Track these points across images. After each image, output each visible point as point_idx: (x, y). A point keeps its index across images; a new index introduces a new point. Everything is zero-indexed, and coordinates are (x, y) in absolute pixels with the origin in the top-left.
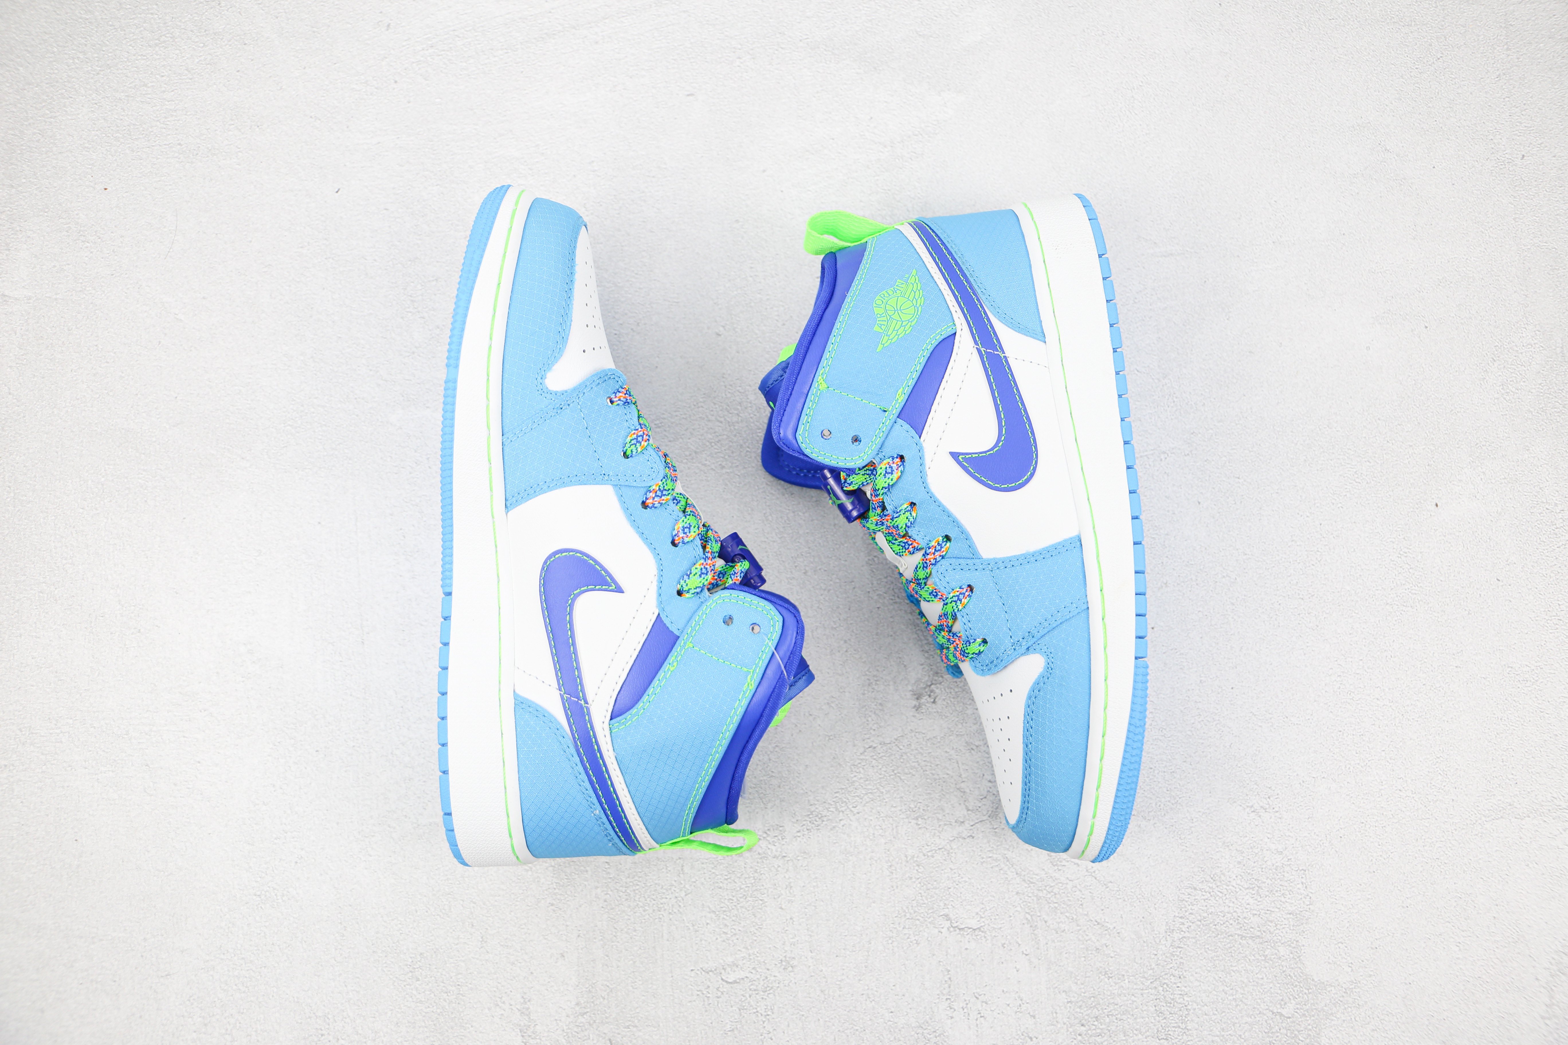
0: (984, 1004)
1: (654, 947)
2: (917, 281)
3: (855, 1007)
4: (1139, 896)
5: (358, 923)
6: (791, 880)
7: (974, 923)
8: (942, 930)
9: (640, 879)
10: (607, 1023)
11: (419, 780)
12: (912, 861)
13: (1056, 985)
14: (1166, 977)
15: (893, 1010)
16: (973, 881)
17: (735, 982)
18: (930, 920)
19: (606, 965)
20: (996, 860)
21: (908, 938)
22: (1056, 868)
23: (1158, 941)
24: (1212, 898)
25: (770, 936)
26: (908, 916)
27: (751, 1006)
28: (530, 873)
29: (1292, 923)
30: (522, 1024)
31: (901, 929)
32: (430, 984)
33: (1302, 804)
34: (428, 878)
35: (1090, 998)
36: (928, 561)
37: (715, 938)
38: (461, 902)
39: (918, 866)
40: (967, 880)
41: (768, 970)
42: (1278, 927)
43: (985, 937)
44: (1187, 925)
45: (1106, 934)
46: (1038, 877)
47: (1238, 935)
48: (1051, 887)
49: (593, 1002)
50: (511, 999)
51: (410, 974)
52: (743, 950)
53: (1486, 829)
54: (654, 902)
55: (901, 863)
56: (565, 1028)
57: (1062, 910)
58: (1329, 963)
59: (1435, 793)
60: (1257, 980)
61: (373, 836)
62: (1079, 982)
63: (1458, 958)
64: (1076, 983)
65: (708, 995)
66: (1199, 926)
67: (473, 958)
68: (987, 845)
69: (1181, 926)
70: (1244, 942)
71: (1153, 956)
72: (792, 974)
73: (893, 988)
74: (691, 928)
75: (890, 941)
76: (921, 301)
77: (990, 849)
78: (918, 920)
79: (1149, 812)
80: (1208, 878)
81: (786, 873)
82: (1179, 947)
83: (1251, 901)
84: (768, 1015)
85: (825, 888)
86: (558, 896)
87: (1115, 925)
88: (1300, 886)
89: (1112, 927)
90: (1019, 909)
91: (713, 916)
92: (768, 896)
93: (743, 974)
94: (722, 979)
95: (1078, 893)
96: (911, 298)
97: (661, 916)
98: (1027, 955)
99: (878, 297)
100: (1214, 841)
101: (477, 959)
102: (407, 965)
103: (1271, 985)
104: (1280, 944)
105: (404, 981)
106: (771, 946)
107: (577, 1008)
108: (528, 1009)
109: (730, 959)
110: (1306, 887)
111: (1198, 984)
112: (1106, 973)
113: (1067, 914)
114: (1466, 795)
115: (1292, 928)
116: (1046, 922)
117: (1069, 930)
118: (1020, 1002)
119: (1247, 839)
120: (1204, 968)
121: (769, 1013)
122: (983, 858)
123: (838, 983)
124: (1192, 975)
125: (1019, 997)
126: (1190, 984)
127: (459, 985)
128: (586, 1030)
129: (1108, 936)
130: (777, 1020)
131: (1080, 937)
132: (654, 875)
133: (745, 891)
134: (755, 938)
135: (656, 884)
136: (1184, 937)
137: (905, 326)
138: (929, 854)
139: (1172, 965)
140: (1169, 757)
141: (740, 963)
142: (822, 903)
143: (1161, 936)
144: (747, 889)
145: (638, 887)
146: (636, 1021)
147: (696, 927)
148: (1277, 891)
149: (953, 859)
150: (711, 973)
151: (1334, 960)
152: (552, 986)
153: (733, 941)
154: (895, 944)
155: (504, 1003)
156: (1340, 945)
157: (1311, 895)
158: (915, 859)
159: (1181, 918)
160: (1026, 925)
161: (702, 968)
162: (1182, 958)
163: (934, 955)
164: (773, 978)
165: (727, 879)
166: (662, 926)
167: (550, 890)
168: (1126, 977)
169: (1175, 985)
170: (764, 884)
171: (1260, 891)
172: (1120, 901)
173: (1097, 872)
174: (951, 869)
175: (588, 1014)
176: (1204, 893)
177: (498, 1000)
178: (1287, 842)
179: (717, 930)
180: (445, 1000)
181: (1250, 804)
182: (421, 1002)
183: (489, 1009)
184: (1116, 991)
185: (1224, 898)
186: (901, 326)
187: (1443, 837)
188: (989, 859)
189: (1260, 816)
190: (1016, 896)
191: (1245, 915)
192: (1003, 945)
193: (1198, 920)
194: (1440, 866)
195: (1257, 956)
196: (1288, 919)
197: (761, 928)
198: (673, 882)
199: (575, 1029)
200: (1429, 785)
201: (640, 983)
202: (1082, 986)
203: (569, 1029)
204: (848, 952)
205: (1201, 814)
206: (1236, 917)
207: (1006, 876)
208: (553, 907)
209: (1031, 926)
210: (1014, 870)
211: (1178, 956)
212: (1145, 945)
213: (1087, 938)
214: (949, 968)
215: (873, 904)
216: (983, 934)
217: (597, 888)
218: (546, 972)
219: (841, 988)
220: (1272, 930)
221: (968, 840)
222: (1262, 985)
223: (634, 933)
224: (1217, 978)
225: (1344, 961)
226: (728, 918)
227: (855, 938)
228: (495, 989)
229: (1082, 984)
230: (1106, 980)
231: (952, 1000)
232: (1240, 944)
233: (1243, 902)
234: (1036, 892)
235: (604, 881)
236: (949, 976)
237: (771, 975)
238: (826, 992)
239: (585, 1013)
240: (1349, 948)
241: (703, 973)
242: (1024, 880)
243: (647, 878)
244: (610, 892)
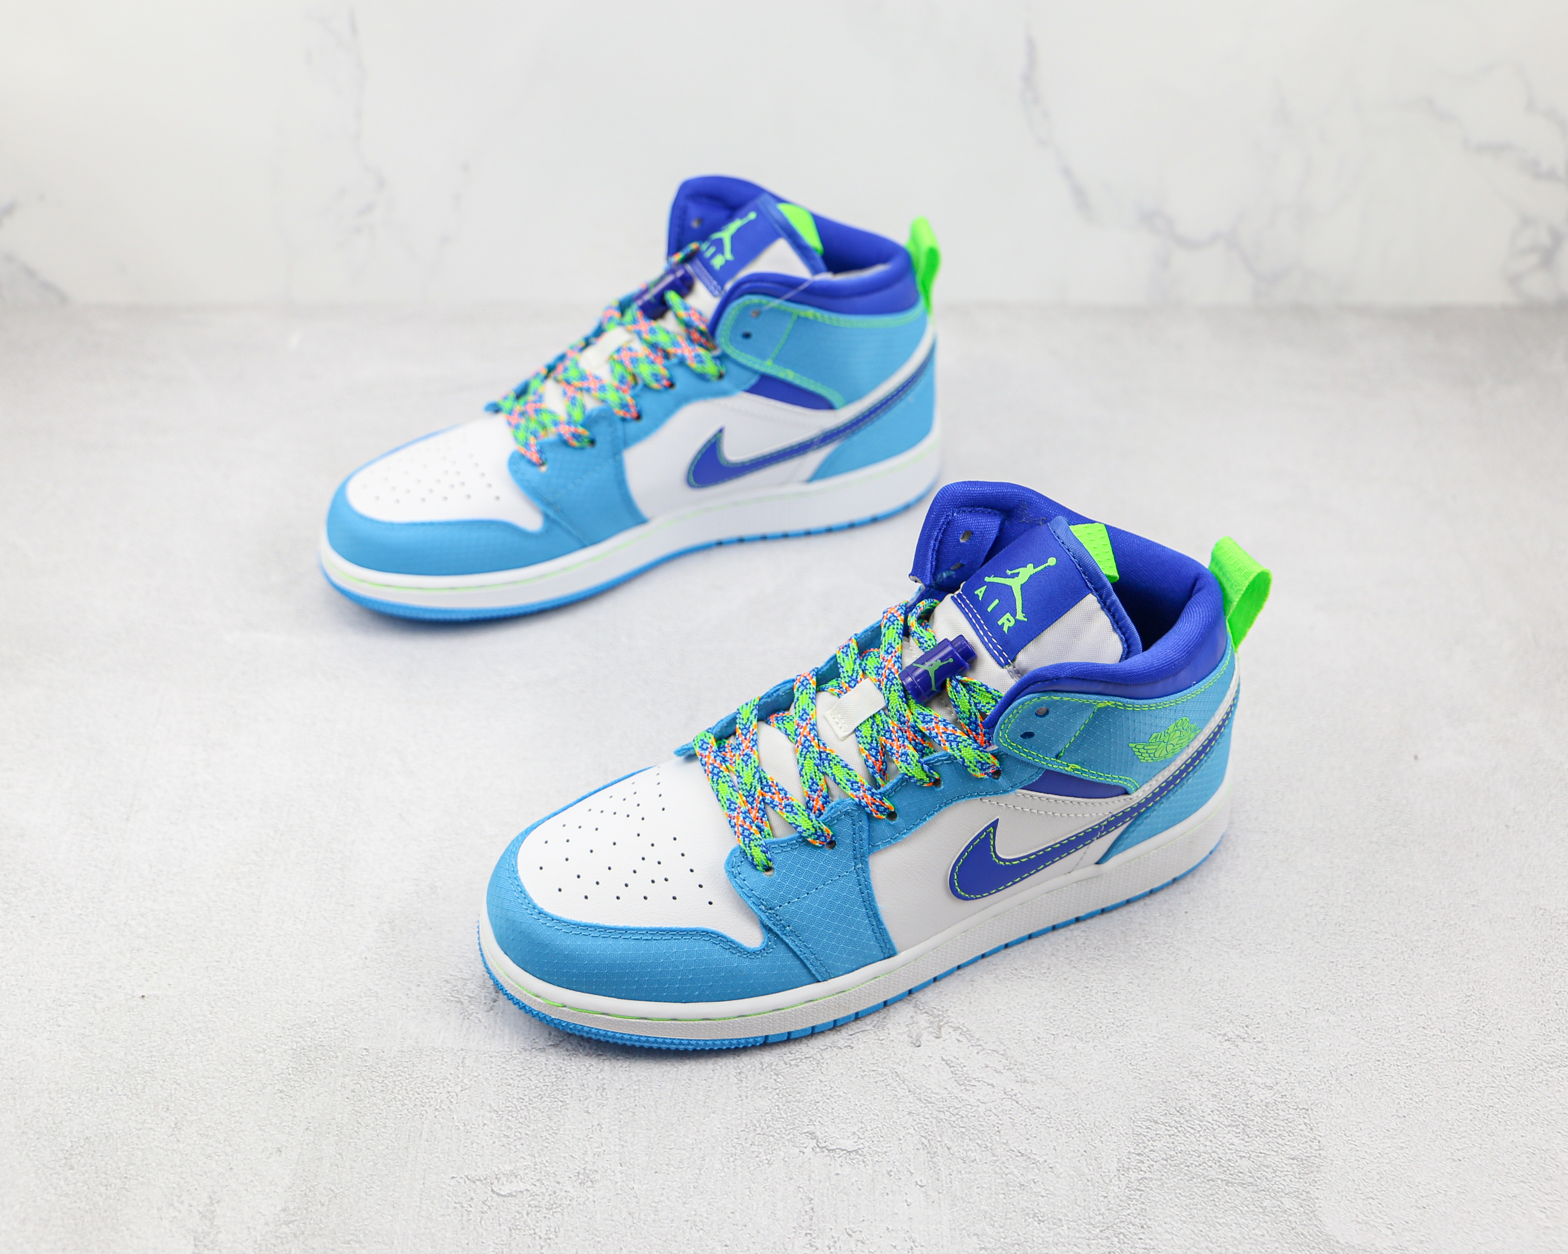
0: (860, 1244)
1: (406, 1148)
3: (675, 1236)
4: (1078, 1126)
5: (14, 1099)
6: (605, 1081)
7: (849, 1145)
8: (805, 1150)
9: (405, 1069)
10: (320, 1235)
11: (150, 951)
12: (769, 1069)
13: (964, 1226)
14: (1122, 1225)
15: (728, 1243)
16: (849, 1096)
17: (511, 1195)
18: (789, 1137)
19: (336, 1165)
20: (882, 1074)
21: (757, 1157)
22: (963, 1087)
23: (1107, 1181)
24: (1181, 1135)
25: (567, 1143)
26: (759, 1130)
27: (527, 1226)
28: (262, 1055)
29: (1297, 1170)
30: (200, 1230)
31: (748, 1145)
32: (87, 1175)
33: (1292, 1035)
34: (126, 1054)
35: (1013, 1245)
37: (491, 1142)
38: (161, 1082)
39: (777, 1075)
40: (842, 1094)
41: (558, 1183)
42: (1278, 1173)
43: (864, 1162)
44: (1147, 1164)
45: (1033, 1168)
46: (938, 1097)
47: (1222, 1180)
48: (957, 1108)
49: (306, 1209)
50: (193, 1199)
51: (64, 1161)
52: (528, 1157)
53: (1552, 1077)
54: (417, 1096)
55: (754, 1071)
56: (259, 1238)
57: (972, 1137)
58: (1358, 1222)
59: (1472, 1033)
60: (1255, 1237)
61: (70, 1005)
62: (996, 1224)
63: (1547, 1228)
64: (993, 1226)
65: (470, 1209)
66: (1165, 1166)
67: (157, 1147)
68: (871, 1057)
69: (1139, 1165)
70: (1231, 1189)
71: (1102, 1199)
72: (591, 1190)
73: (731, 1215)
74: (462, 1128)
75: (732, 1159)
77: (874, 1061)
78: (773, 1136)
79: (1086, 1033)
80: (1173, 1111)
81: (599, 1073)
82: (1138, 1190)
83: (1236, 1141)
84: (550, 1239)
85: (650, 1093)
86: (292, 1083)
87: (1045, 1158)
88: (1303, 1127)
89: (1041, 1160)
90: (912, 1131)
91: (494, 1116)
92: (572, 1097)
93: (522, 1187)
94: (492, 1191)
95: (993, 1117)
97: (424, 1112)
98: (922, 1186)
100: (1178, 1070)
101: (162, 1148)
102: (62, 1150)
103: (1277, 1245)
104: (1283, 1195)
105: (53, 1169)
106: (566, 1155)
107: (282, 1215)
108: (213, 1212)
109: (508, 1168)
110: (1311, 1129)
111: (1170, 1237)
112: (1035, 1215)
113: (979, 1142)
114: (1516, 1038)
115: (1297, 1176)
116: (949, 1149)
117: (981, 1161)
118: (912, 1244)
119: (1221, 1070)
120: (1176, 1218)
121: (551, 1236)
122: (864, 1071)
123: (653, 1204)
124: (1160, 1225)
125: (910, 1238)
126: (1158, 1237)
127: (126, 1178)
128: (288, 1242)
129: (1036, 1170)
130: (561, 1246)
131: (997, 1169)
132: (425, 1066)
133: (542, 1090)
134: (547, 1145)
135: (425, 1076)
136: (1145, 1178)
138: (792, 1063)
139: (1129, 1211)
140: (1110, 977)
141: (521, 1173)
142: (643, 1109)
143: (1112, 1175)
144: (544, 1088)
145: (400, 1078)
146: (361, 1236)
147: (468, 1127)
148: (1270, 1131)
149: (823, 1070)
150: (478, 1183)
151: (1365, 1218)
152: (255, 1186)
153: (515, 1146)
154: (739, 1162)
155: (182, 1203)
156: (1370, 1201)
157: (1319, 1139)
158: (773, 1067)
159: (1138, 1154)
160: (921, 1151)
161: (467, 1177)
162: (1143, 1203)
163: (791, 1179)
164: (563, 1194)
165: (520, 1076)
166: (423, 1123)
167: (283, 1076)
168: (1064, 1222)
169: (1135, 1237)
170: (568, 1084)
171: (1247, 1130)
172: (1052, 1130)
173: (1018, 1095)
174: (821, 1081)
175: (296, 1223)
176: (1169, 1128)
177: (175, 1198)
178: (1277, 1076)
179: (496, 1132)
180: (100, 1195)
181: (1223, 1032)
182: (67, 1195)
183: (159, 1209)
184: (1051, 1239)
185: (1198, 1135)
187: (1494, 1082)
188: (873, 1073)
189: (1237, 1046)
190: (908, 1116)
191: (1229, 1156)
192: (889, 1173)
193: (1163, 1159)
194: (1496, 1115)
195: (1252, 1207)
196: (1291, 1165)
197: (556, 1134)
198: (448, 1075)
199: (273, 1241)
200: (1462, 1024)
201: (378, 1189)
202: (1002, 1230)
203: (264, 1239)
204: (672, 1169)
205: (1157, 1039)
206: (1217, 1159)
207: (895, 1093)
208: (281, 1095)
209: (928, 1153)
210: (905, 1087)
211: (1137, 1200)
212: (1090, 1184)
213: (1007, 1171)
214: (811, 1196)
215: (713, 1115)
216: (861, 1158)
217: (345, 1076)
218: (251, 1169)
219: (657, 1211)
220: (1269, 1177)
221: (844, 1050)
222: (1264, 1243)
223: (384, 1130)
224: (1196, 1231)
225: (1380, 1221)
226: (513, 1119)
227: (684, 1152)
228: (174, 1185)
229: (1001, 1227)
230: (1036, 1224)
231: (814, 1235)
232: (1226, 1191)
233: (1224, 1141)
234: (935, 1113)
235: (357, 1069)
236: (811, 1206)
237: (561, 1189)
238: (636, 1215)
239: (293, 1222)
240: (1384, 1205)
241: (468, 1182)
242: (920, 1099)
243: (414, 1068)
244: (362, 1082)
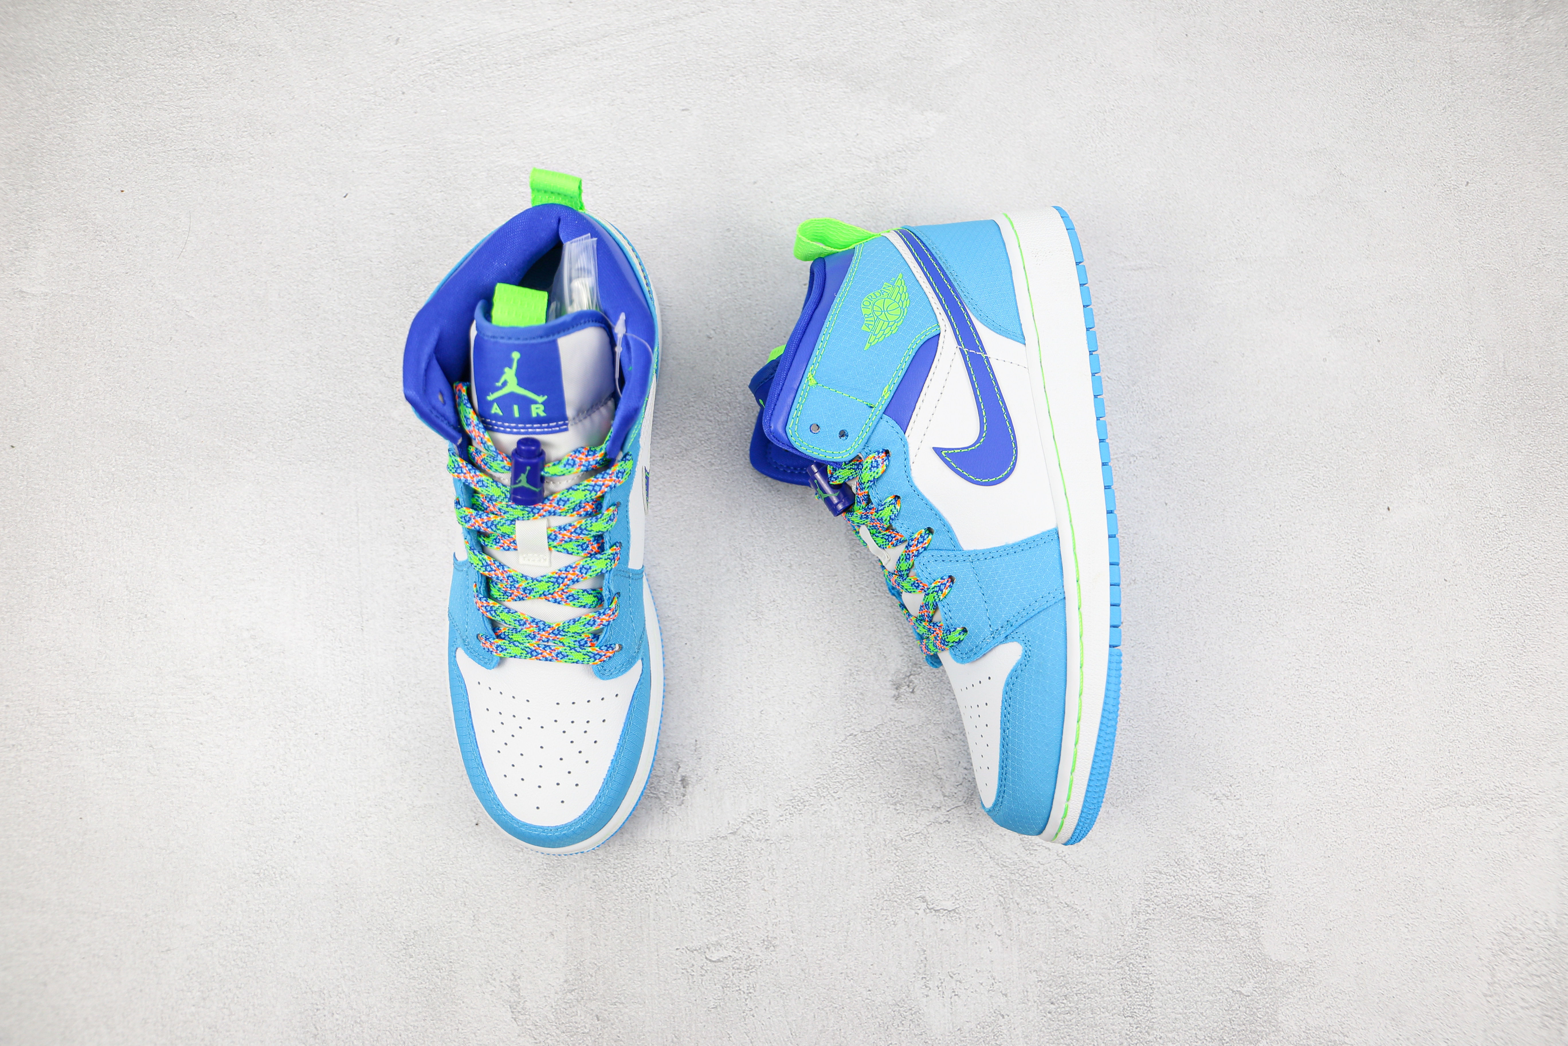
0: (958, 983)
1: (641, 927)
2: (903, 284)
3: (834, 986)
4: (1107, 880)
5: (354, 901)
6: (774, 862)
7: (949, 905)
8: (919, 912)
9: (628, 861)
10: (595, 1000)
11: (415, 763)
12: (890, 845)
13: (1027, 965)
14: (1132, 957)
15: (870, 988)
16: (948, 864)
17: (719, 961)
18: (907, 902)
19: (594, 944)
20: (971, 844)
21: (886, 919)
22: (1028, 852)
23: (1124, 922)
24: (1176, 882)
25: (753, 916)
26: (886, 898)
27: (734, 984)
28: (521, 854)
29: (1251, 906)
30: (512, 1001)
31: (879, 910)
32: (423, 961)
33: (1261, 792)
34: (422, 858)
35: (1059, 977)
36: (910, 553)
37: (699, 918)
38: (454, 882)
39: (896, 849)
40: (943, 863)
41: (751, 949)
42: (1239, 909)
43: (960, 918)
44: (1152, 907)
45: (1075, 916)
46: (1011, 861)
47: (1201, 917)
48: (1024, 870)
49: (581, 980)
50: (502, 976)
51: (404, 951)
52: (727, 930)
53: (1434, 816)
54: (641, 883)
55: (880, 847)
56: (554, 1004)
57: (1034, 893)
58: (1286, 944)
59: (1386, 782)
60: (1218, 960)
61: (369, 817)
62: (1049, 962)
63: (1407, 939)
64: (1047, 963)
65: (693, 973)
66: (1163, 908)
67: (465, 936)
68: (963, 829)
69: (1147, 908)
70: (1206, 923)
71: (1120, 937)
72: (773, 953)
73: (871, 967)
74: (677, 908)
75: (869, 922)
76: (907, 303)
77: (965, 833)
78: (896, 902)
79: (1117, 799)
80: (1173, 862)
81: (769, 855)
82: (1145, 929)
83: (1213, 884)
84: (750, 993)
85: (806, 870)
86: (549, 877)
87: (1084, 907)
88: (1259, 870)
89: (1081, 909)
90: (992, 891)
91: (698, 897)
92: (751, 877)
93: (726, 954)
94: (706, 958)
95: (1049, 876)
96: (897, 300)
97: (648, 897)
98: (999, 936)
99: (866, 299)
100: (1179, 827)
101: (469, 937)
102: (401, 942)
103: (1232, 965)
104: (1240, 926)
105: (398, 958)
106: (753, 926)
107: (566, 985)
108: (518, 985)
109: (714, 939)
110: (1265, 871)
111: (1163, 964)
112: (1075, 954)
113: (1039, 897)
114: (1416, 784)
115: (1251, 910)
116: (1018, 904)
117: (1040, 912)
118: (993, 981)
119: (1209, 825)
120: (1168, 949)
121: (751, 991)
122: (958, 842)
123: (818, 962)
124: (1157, 956)
125: (992, 976)
126: (1155, 964)
127: (451, 962)
128: (574, 1006)
129: (1077, 918)
130: (759, 998)
131: (1051, 919)
132: (642, 857)
133: (729, 873)
134: (739, 919)
135: (643, 865)
136: (1150, 919)
137: (891, 326)
138: (907, 838)
139: (1137, 946)
140: (1137, 746)
141: (724, 942)
142: (803, 885)
143: (1128, 918)
144: (731, 871)
145: (625, 868)
146: (623, 998)
147: (681, 908)
148: (1237, 875)
149: (929, 843)
150: (695, 952)
151: (1291, 940)
152: (541, 964)
153: (717, 921)
154: (873, 925)
155: (494, 979)
156: (1296, 926)
157: (1269, 879)
158: (893, 843)
159: (1147, 900)
160: (999, 907)
161: (686, 948)
162: (1147, 939)
163: (910, 935)
164: (755, 957)
165: (712, 862)
166: (649, 906)
167: (541, 871)
168: (1094, 957)
169: (1140, 965)
170: (748, 866)
171: (1222, 875)
172: (1089, 884)
173: (1067, 856)
174: (928, 853)
175: (576, 991)
176: (1169, 877)
177: (489, 977)
178: (1247, 828)
179: (701, 910)
180: (437, 977)
181: (1213, 792)
182: (414, 978)
183: (480, 986)
184: (1084, 971)
185: (1188, 882)
186: (888, 326)
187: (1394, 823)
188: (964, 844)
189: (1222, 804)
190: (989, 879)
191: (1207, 898)
192: (977, 926)
193: (1163, 903)
194: (1390, 851)
195: (1218, 937)
196: (1248, 901)
197: (744, 909)
198: (660, 864)
199: (564, 1006)
200: (1381, 774)
201: (627, 961)
202: (1052, 966)
203: (557, 1005)
204: (828, 933)
205: (1166, 801)
206: (1199, 900)
207: (980, 860)
208: (543, 887)
209: (1004, 908)
210: (988, 854)
211: (1143, 937)
212: (1112, 926)
213: (1057, 920)
214: (925, 948)
215: (853, 886)
216: (958, 916)
217: (586, 869)
218: (536, 950)
219: (821, 967)
220: (1233, 912)
221: (944, 825)
222: (1223, 965)
223: (622, 913)
224: (1180, 958)
225: (1300, 941)
226: (712, 899)
227: (835, 918)
228: (486, 966)
229: (1052, 964)
230: (1075, 960)
231: (928, 979)
232: (1202, 926)
233: (1206, 885)
234: (1009, 875)
235: (593, 862)
236: (924, 956)
237: (753, 954)
238: (807, 971)
239: (573, 990)
240: (1305, 929)
241: (688, 952)
242: (998, 864)
243: (635, 859)
244: (599, 874)
